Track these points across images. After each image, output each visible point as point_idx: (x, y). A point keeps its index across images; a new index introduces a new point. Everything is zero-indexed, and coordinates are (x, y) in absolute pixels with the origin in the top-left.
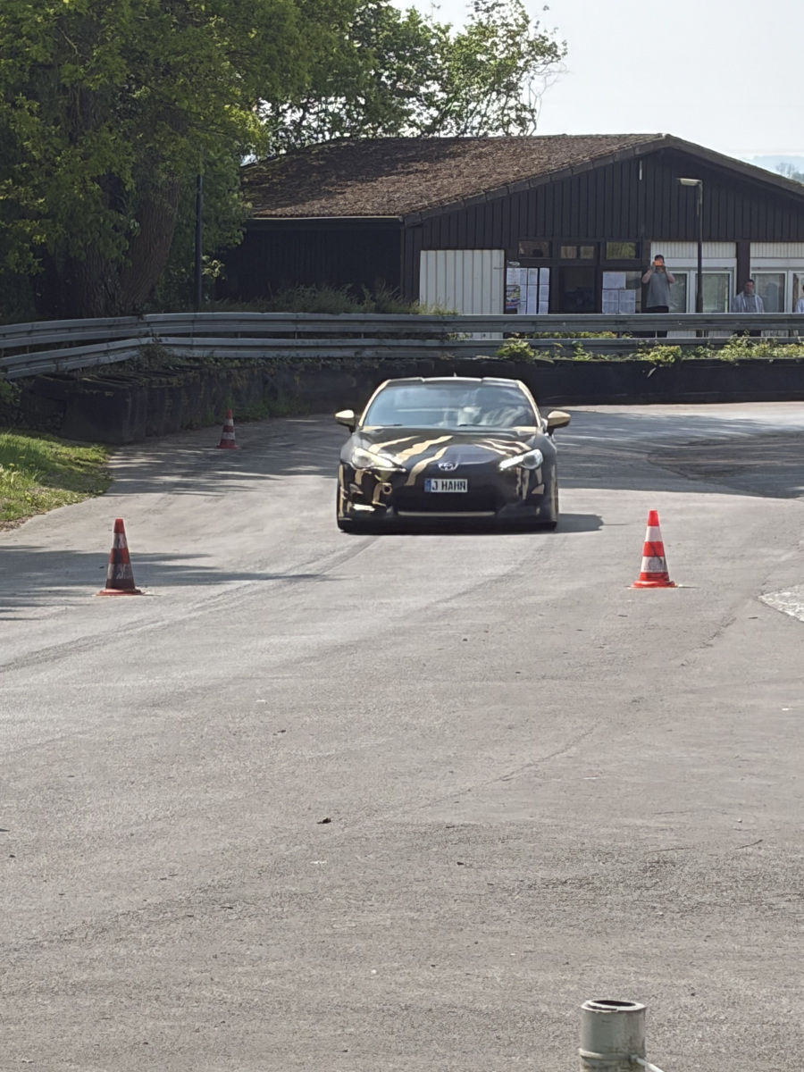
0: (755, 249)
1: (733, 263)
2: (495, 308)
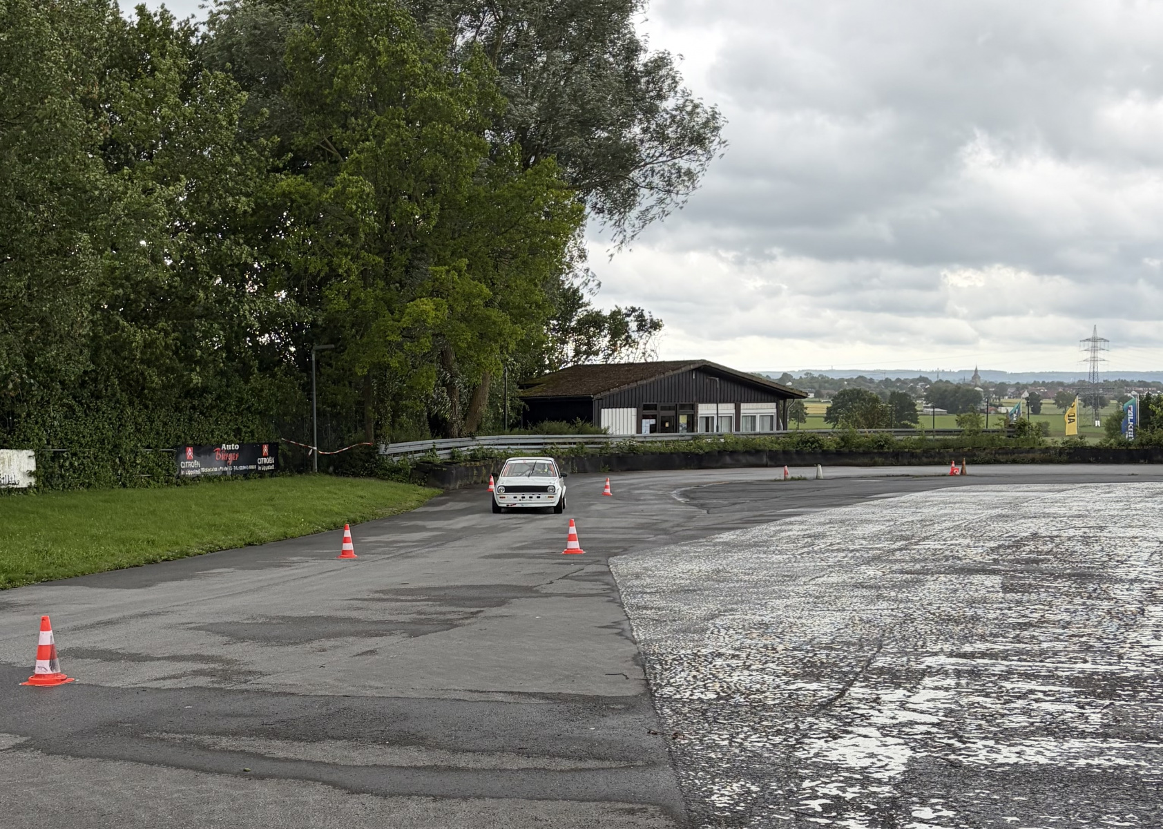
0: (743, 406)
1: (734, 411)
2: (634, 432)
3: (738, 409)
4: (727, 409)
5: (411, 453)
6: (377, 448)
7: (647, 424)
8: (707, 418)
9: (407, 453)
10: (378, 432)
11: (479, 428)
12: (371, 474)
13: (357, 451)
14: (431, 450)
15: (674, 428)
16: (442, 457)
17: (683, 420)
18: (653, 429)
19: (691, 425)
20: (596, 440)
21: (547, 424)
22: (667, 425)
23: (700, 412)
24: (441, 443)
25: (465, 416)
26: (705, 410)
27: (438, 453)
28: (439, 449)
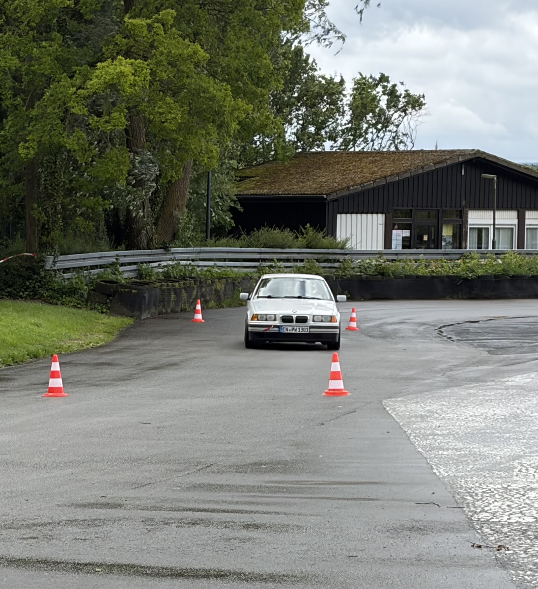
0: (529, 215)
1: (516, 222)
2: (380, 247)
3: (521, 219)
4: (508, 218)
5: (86, 268)
6: (42, 260)
7: (398, 235)
8: (480, 230)
9: (81, 268)
10: (44, 239)
11: (175, 236)
12: (34, 296)
13: (15, 264)
14: (113, 264)
15: (436, 242)
16: (126, 275)
17: (447, 232)
18: (407, 243)
19: (459, 239)
20: (331, 257)
21: (265, 234)
22: (425, 238)
23: (470, 221)
24: (126, 255)
25: (157, 219)
26: (476, 218)
27: (122, 269)
28: (122, 265)
